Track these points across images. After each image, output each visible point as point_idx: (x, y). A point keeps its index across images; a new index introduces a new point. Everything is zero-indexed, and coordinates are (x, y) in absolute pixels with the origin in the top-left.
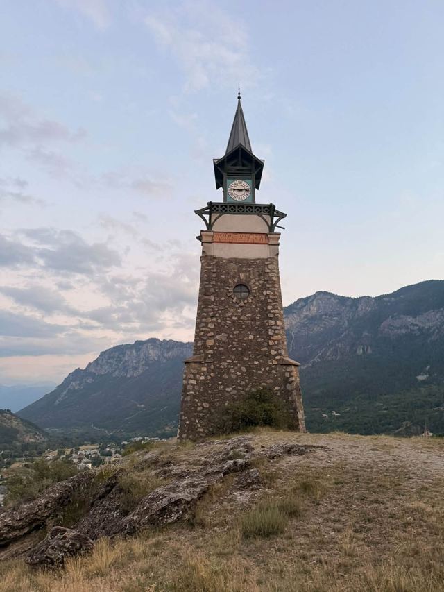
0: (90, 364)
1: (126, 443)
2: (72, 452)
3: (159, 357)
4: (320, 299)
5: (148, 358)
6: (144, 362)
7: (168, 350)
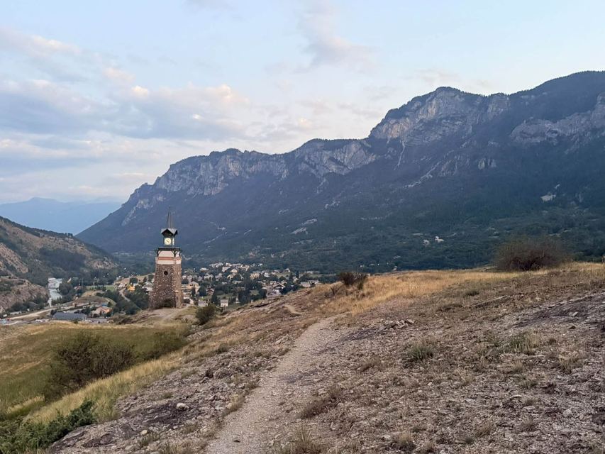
0: (159, 179)
1: (204, 269)
2: (145, 280)
3: (240, 172)
4: (442, 98)
5: (228, 173)
6: (223, 178)
7: (251, 163)
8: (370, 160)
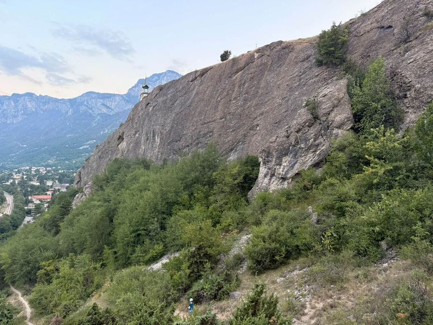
3: (36, 109)
4: (169, 76)
6: (22, 112)
8: (128, 107)
